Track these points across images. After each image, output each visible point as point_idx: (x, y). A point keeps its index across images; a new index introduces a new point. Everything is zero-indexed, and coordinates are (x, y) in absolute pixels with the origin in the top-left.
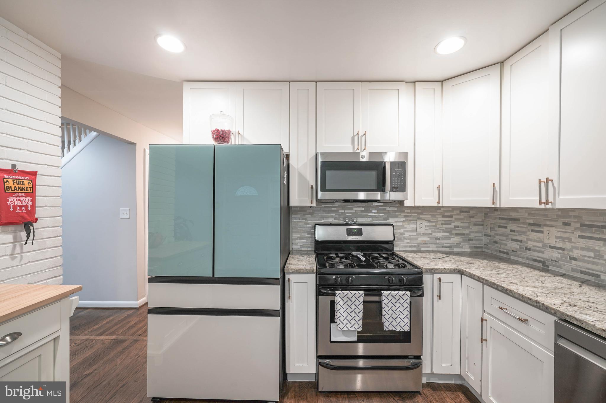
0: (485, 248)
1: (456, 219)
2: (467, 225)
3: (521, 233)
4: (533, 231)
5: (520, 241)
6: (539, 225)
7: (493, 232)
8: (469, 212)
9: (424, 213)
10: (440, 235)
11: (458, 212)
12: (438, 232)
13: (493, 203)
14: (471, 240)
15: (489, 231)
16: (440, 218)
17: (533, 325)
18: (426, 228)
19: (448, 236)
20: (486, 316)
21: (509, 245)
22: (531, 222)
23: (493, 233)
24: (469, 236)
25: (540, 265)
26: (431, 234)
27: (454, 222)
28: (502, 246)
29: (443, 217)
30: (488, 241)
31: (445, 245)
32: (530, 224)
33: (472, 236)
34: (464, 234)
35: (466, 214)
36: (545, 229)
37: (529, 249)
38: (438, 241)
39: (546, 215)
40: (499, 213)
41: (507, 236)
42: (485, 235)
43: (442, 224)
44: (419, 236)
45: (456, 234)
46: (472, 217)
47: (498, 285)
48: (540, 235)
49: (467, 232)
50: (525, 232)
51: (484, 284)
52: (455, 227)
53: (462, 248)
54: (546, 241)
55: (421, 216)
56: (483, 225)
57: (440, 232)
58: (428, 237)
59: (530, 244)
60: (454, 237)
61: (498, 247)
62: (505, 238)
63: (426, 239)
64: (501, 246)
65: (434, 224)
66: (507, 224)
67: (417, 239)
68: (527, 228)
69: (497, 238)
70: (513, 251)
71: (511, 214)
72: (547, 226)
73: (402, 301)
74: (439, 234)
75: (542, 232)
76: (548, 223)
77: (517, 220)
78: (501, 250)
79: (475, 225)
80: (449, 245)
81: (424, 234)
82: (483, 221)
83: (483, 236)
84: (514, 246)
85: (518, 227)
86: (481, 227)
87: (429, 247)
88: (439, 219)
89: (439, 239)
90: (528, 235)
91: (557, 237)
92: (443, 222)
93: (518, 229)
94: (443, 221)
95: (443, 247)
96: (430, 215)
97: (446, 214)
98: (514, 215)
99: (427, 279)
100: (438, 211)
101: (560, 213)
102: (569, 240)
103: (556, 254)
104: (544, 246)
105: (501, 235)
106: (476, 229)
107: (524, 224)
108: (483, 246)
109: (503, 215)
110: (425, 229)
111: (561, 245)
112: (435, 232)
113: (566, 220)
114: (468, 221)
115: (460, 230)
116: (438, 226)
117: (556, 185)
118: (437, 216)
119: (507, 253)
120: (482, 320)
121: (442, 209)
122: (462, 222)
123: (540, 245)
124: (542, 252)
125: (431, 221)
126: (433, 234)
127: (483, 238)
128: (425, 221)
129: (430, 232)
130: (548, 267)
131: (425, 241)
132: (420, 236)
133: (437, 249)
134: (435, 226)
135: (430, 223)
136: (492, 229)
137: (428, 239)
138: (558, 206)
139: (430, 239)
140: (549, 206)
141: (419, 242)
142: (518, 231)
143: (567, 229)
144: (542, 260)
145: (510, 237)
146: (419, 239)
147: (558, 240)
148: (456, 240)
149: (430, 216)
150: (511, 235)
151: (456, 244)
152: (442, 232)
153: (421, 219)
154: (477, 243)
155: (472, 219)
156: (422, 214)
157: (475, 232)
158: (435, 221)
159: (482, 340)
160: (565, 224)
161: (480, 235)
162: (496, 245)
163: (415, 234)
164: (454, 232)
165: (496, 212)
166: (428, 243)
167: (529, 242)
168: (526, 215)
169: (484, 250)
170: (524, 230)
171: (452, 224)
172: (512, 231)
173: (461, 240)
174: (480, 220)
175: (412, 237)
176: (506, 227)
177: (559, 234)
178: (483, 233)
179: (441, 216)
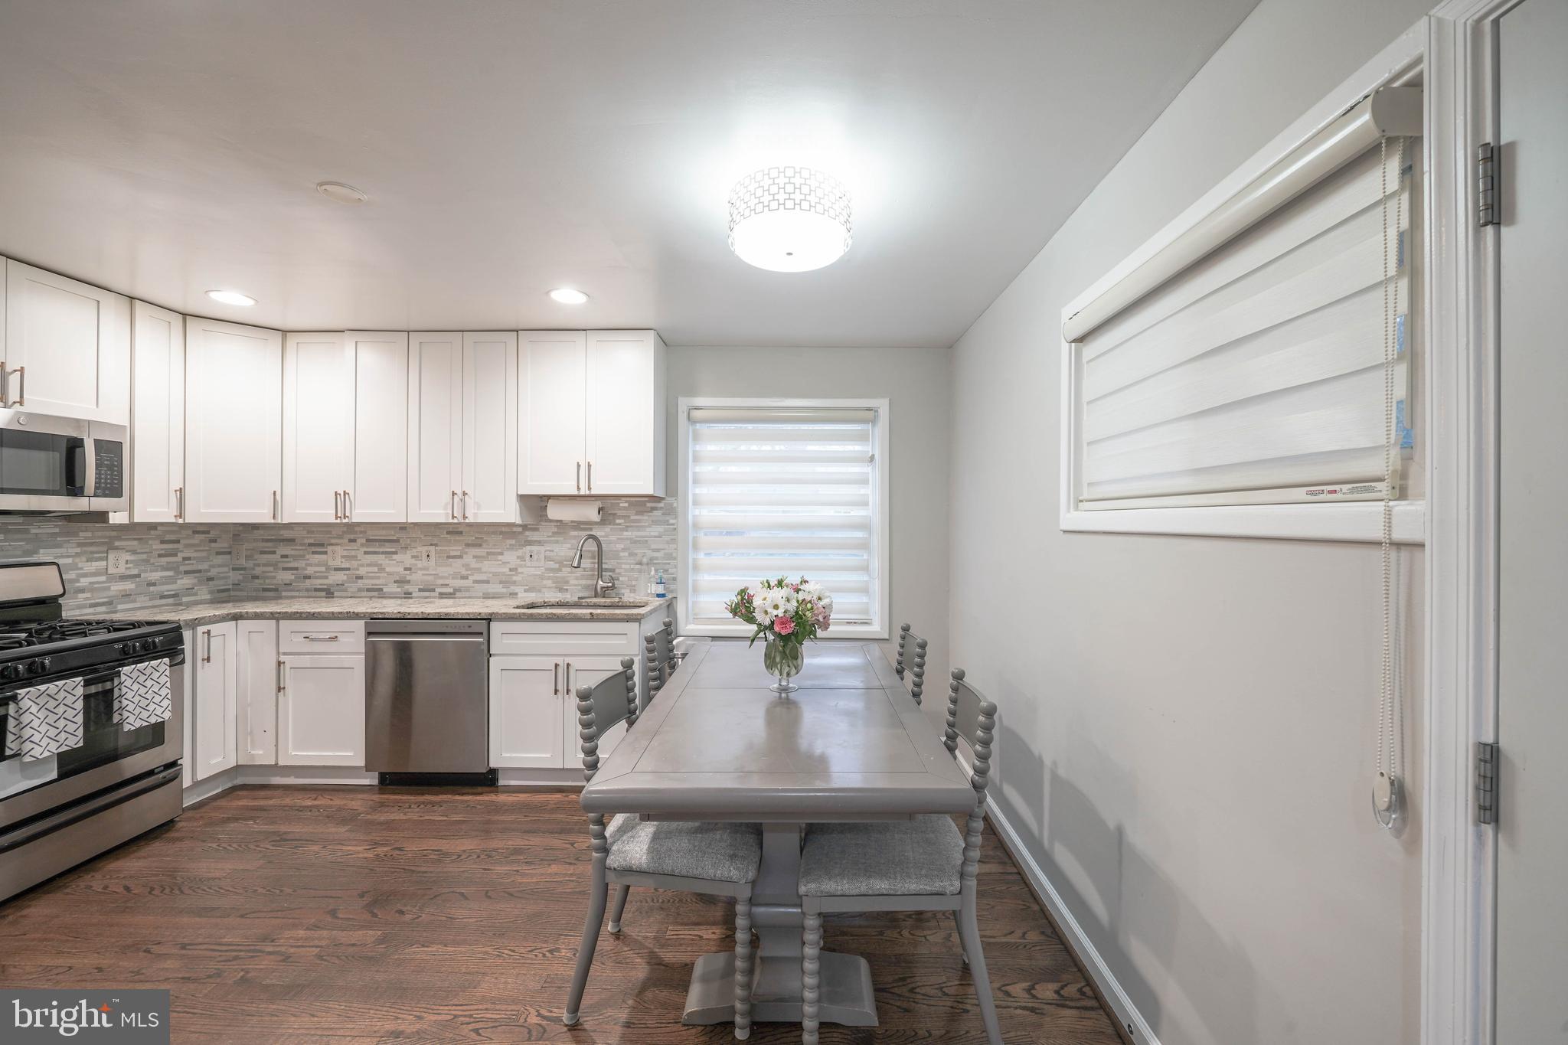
0: (234, 590)
1: (187, 546)
2: (204, 554)
3: (296, 558)
4: (314, 553)
5: (296, 569)
6: (322, 545)
7: (250, 562)
8: (208, 532)
9: (123, 537)
10: (155, 576)
11: (190, 532)
12: (151, 571)
13: (274, 517)
14: (210, 579)
15: (243, 562)
16: (157, 546)
17: (342, 638)
18: (128, 566)
19: (171, 577)
20: (282, 658)
21: (278, 577)
22: (312, 541)
23: (250, 564)
24: (209, 574)
25: (324, 594)
26: (138, 576)
27: (182, 551)
28: (267, 581)
29: (162, 542)
30: (241, 577)
31: (166, 593)
32: (310, 545)
33: (213, 572)
34: (199, 571)
35: (202, 537)
36: (330, 549)
37: (309, 577)
38: (152, 588)
39: (330, 532)
40: (261, 532)
41: (275, 565)
42: (234, 569)
43: (160, 556)
44: (110, 582)
45: (187, 572)
46: (215, 541)
47: (301, 613)
48: (324, 557)
49: (204, 566)
50: (304, 556)
51: (278, 620)
52: (185, 559)
53: (196, 594)
54: (329, 563)
55: (117, 544)
56: (230, 553)
57: (157, 571)
58: (132, 583)
59: (310, 570)
60: (182, 578)
61: (261, 584)
62: (271, 569)
63: (128, 586)
64: (264, 581)
65: (144, 556)
66: (276, 547)
67: (108, 588)
68: (306, 549)
69: (258, 571)
70: (285, 584)
71: (282, 532)
72: (332, 544)
73: (156, 675)
74: (154, 574)
75: (325, 553)
76: (333, 541)
77: (291, 541)
78: (265, 587)
79: (218, 553)
80: (173, 593)
81: (123, 578)
82: (231, 547)
83: (231, 571)
84: (288, 576)
85: (292, 550)
86: (228, 557)
87: (135, 601)
88: (154, 547)
89: (154, 584)
90: (308, 560)
91: (342, 557)
92: (163, 552)
93: (293, 553)
94: (162, 549)
95: (163, 597)
96: (135, 539)
97: (168, 537)
98: (286, 534)
99: (187, 635)
100: (152, 532)
101: (345, 529)
102: (355, 558)
103: (340, 577)
104: (328, 569)
105: (265, 565)
106: (220, 559)
107: (301, 545)
108: (231, 587)
109: (269, 535)
110: (127, 568)
111: (347, 565)
112: (146, 572)
113: (352, 537)
114: (207, 548)
115: (193, 564)
116: (152, 561)
117: (352, 498)
118: (150, 542)
119: (276, 590)
120: (279, 663)
121: (159, 528)
122: (196, 551)
123: (323, 569)
124: (326, 578)
125: (139, 551)
126: (143, 575)
127: (231, 574)
128: (127, 551)
129: (135, 572)
130: (333, 593)
131: (126, 590)
132: (116, 582)
133: (150, 604)
134: (147, 561)
135: (137, 556)
136: (248, 558)
137: (133, 586)
138: (354, 520)
139: (137, 586)
140: (346, 520)
141: (111, 593)
142: (292, 556)
143: (354, 546)
144: (325, 587)
145: (281, 565)
146: (112, 588)
147: (343, 560)
148: (185, 582)
149: (135, 543)
150: (283, 562)
151: (187, 589)
152: (161, 571)
153: (117, 548)
154: (219, 584)
155: (213, 545)
156: (119, 538)
157: (218, 565)
158: (147, 550)
159: (279, 689)
160: (351, 541)
161: (226, 569)
162: (257, 581)
163: (103, 578)
164: (183, 568)
165: (255, 532)
166: (131, 595)
167: (309, 568)
168: (305, 532)
169: (232, 593)
170: (301, 553)
171: (179, 554)
172: (283, 556)
173: (196, 581)
174: (226, 545)
175: (96, 586)
176: (274, 553)
177: (345, 553)
178: (231, 567)
179: (158, 542)
